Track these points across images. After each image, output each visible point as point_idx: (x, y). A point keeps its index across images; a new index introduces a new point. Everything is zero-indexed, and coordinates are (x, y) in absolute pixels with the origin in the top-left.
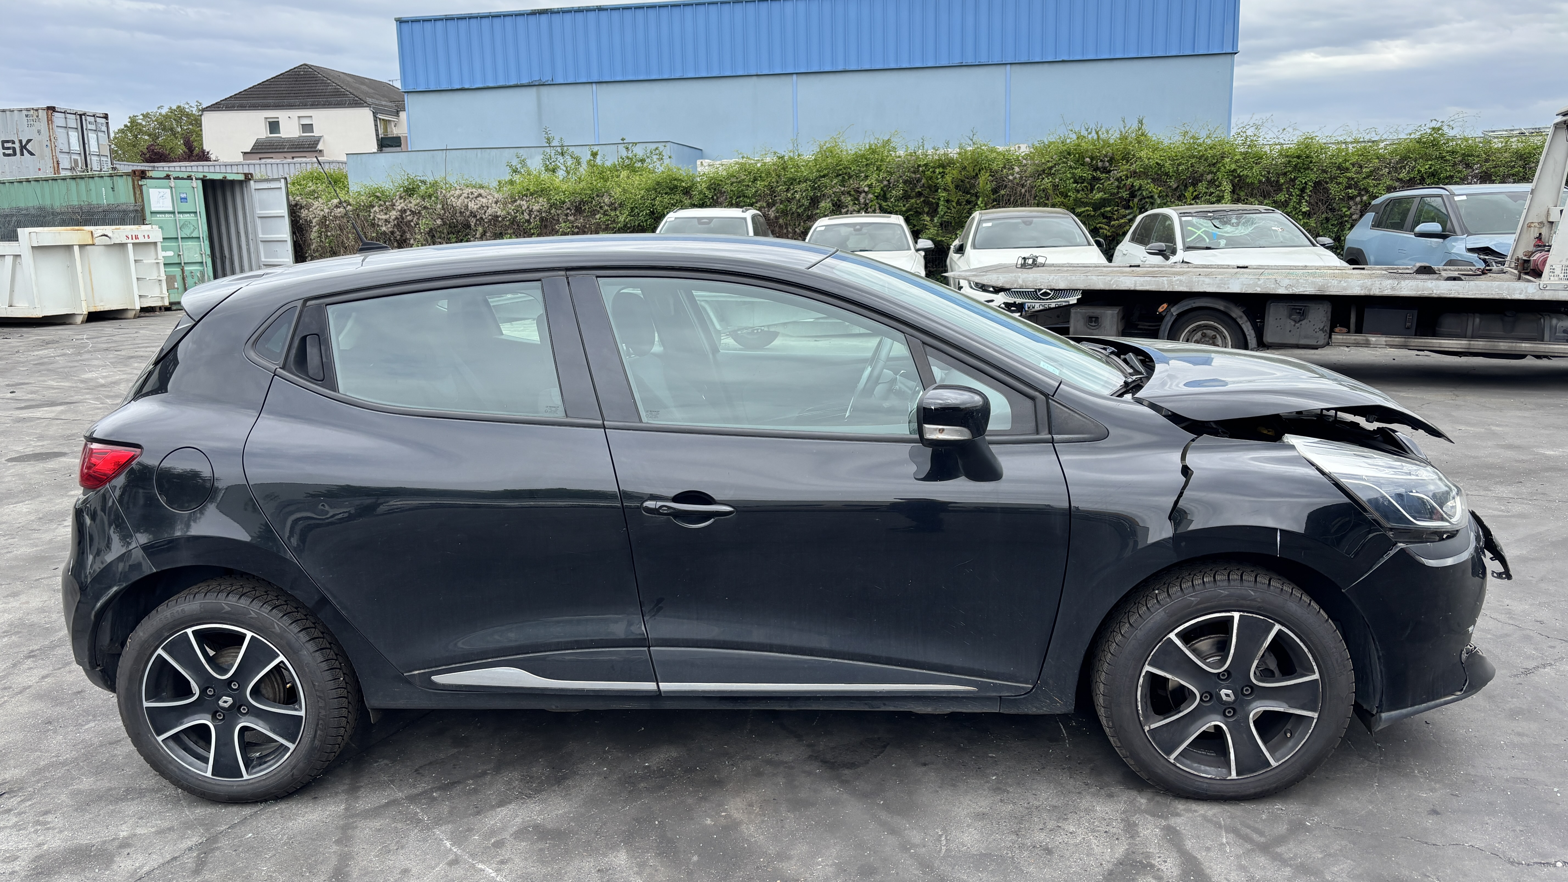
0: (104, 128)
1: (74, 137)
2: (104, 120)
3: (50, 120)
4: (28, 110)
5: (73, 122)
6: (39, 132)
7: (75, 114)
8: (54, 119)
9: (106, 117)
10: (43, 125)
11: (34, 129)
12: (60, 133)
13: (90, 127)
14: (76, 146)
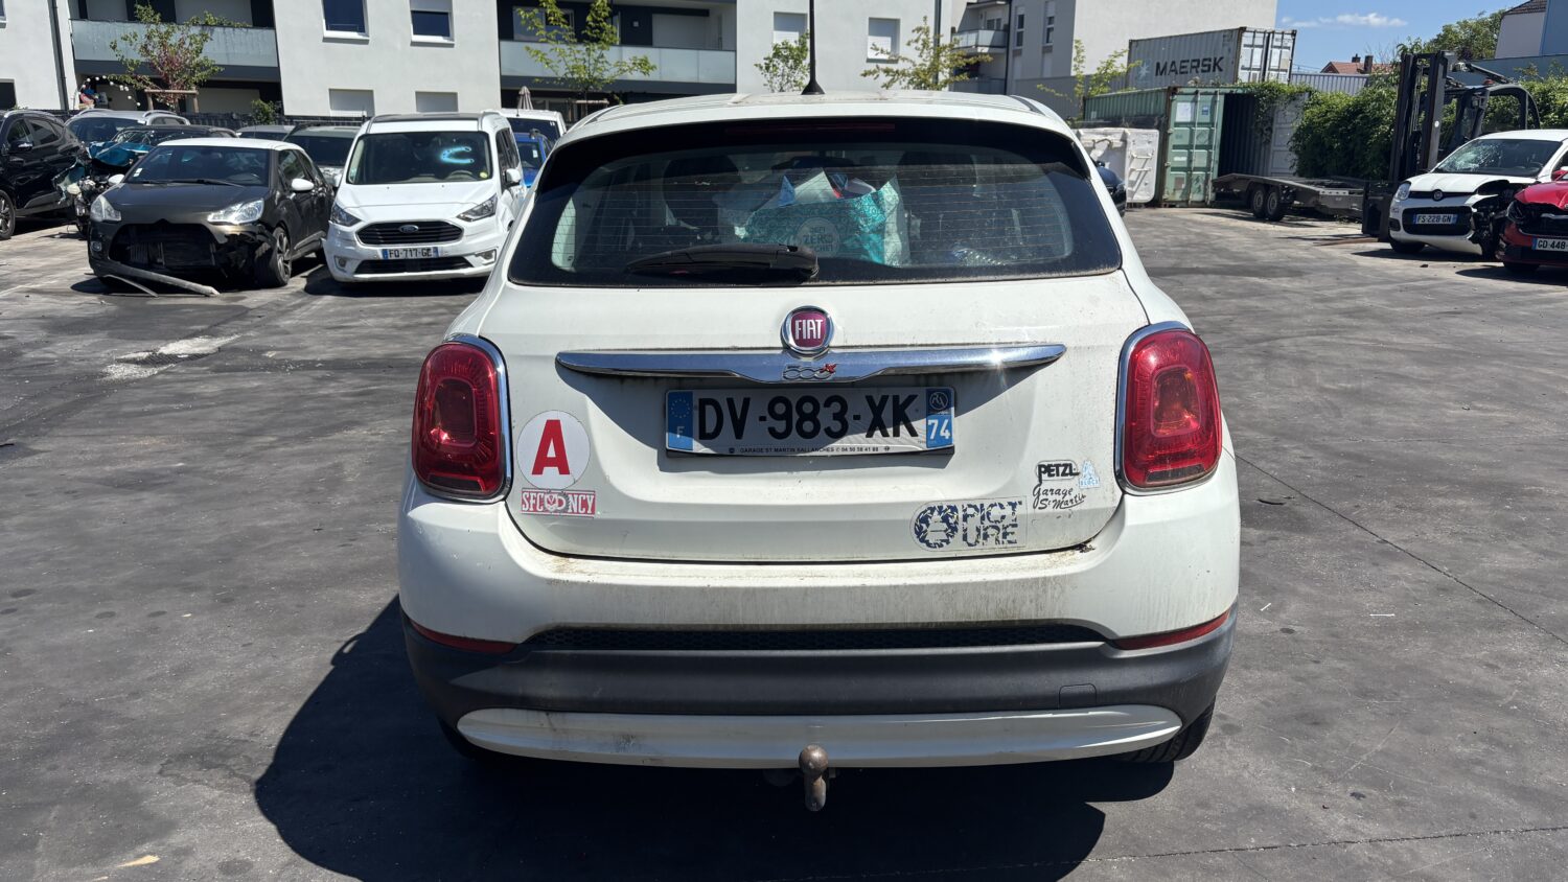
0: (1290, 44)
1: (1258, 52)
2: (1289, 37)
3: (1239, 40)
4: (1225, 31)
5: (1259, 41)
6: (1229, 50)
7: (1264, 33)
8: (1243, 38)
9: (1294, 34)
10: (1232, 45)
11: (1226, 48)
12: (1245, 52)
13: (1275, 43)
14: (1257, 62)
